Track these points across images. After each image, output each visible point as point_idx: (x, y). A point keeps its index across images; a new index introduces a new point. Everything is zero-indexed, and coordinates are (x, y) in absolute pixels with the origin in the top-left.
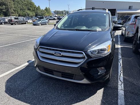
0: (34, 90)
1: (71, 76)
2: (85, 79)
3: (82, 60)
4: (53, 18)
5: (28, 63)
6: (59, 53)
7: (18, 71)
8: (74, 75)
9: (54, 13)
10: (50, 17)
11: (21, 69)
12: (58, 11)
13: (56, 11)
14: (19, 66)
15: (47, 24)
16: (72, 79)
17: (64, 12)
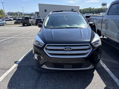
0: (45, 87)
1: (80, 66)
2: (91, 65)
3: (89, 50)
4: (9, 19)
5: (17, 64)
6: (69, 48)
7: (12, 75)
8: (83, 64)
9: (7, 14)
10: (6, 18)
11: (13, 71)
12: (11, 13)
13: (9, 12)
14: (9, 69)
15: (5, 24)
16: (81, 67)
17: (18, 14)
